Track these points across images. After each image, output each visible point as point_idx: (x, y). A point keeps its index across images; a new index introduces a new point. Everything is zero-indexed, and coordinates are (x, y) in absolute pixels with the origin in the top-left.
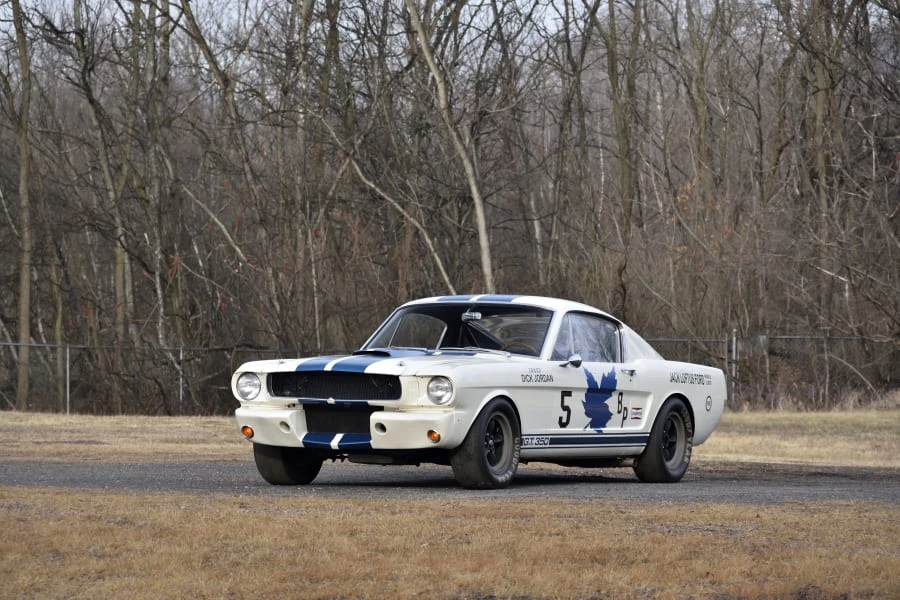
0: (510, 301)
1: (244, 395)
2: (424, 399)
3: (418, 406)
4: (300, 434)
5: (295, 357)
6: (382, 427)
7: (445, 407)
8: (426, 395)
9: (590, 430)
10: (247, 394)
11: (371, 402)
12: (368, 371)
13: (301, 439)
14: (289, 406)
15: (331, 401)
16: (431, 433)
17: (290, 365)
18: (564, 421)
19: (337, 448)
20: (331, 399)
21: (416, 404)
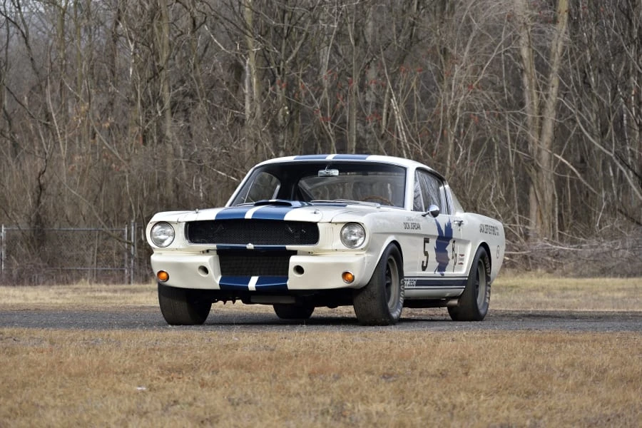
0: (365, 159)
1: (159, 242)
2: (338, 244)
3: (333, 250)
4: (216, 277)
5: (213, 206)
6: (299, 270)
7: (359, 250)
8: (339, 241)
9: (438, 274)
10: (163, 241)
11: (289, 247)
12: (287, 218)
13: (218, 282)
14: (203, 252)
15: (250, 246)
16: (345, 274)
17: (209, 215)
18: (425, 265)
19: (254, 289)
20: (250, 244)
21: (330, 248)
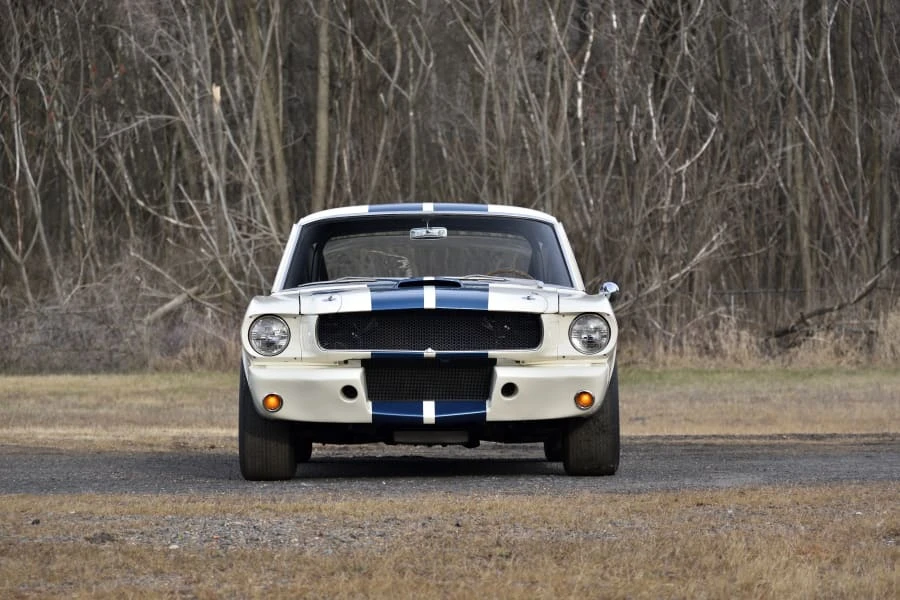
0: (486, 210)
2: (564, 346)
3: (558, 358)
4: (367, 404)
6: (510, 389)
7: (599, 357)
8: (567, 341)
11: (492, 353)
12: (492, 307)
13: (370, 412)
14: (340, 363)
15: (430, 353)
16: (579, 395)
19: (433, 422)
20: (430, 350)
21: (555, 354)
